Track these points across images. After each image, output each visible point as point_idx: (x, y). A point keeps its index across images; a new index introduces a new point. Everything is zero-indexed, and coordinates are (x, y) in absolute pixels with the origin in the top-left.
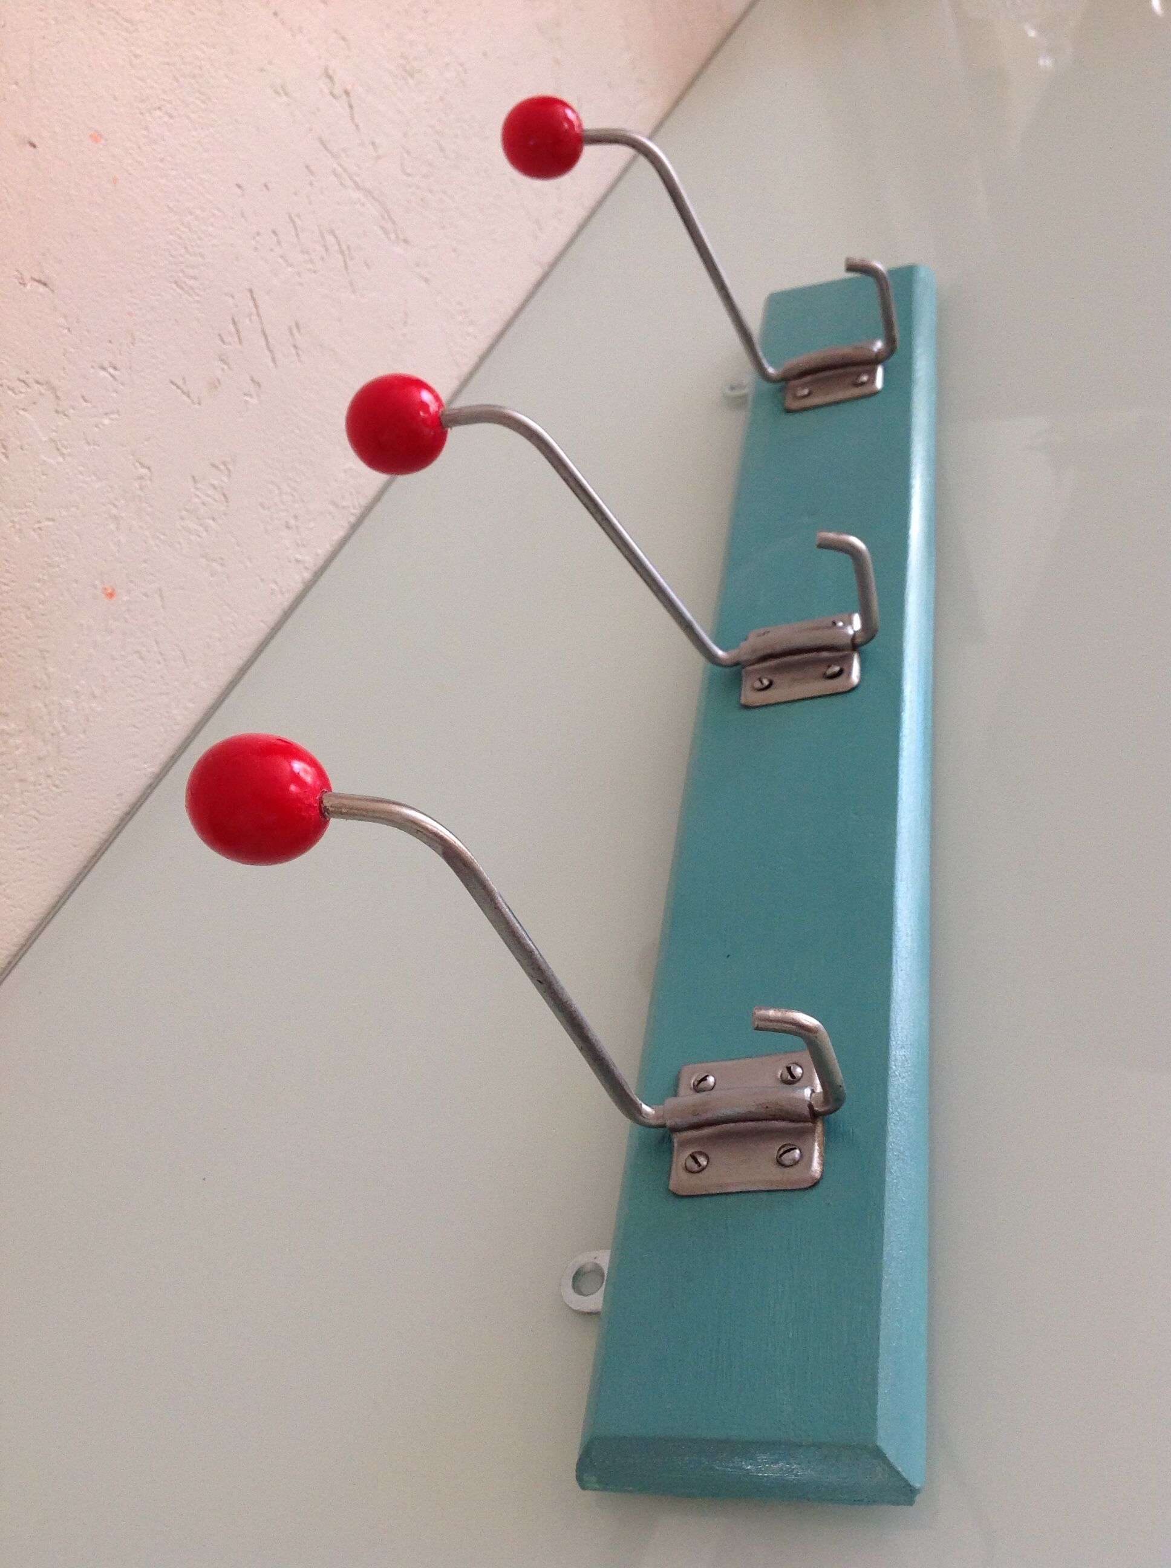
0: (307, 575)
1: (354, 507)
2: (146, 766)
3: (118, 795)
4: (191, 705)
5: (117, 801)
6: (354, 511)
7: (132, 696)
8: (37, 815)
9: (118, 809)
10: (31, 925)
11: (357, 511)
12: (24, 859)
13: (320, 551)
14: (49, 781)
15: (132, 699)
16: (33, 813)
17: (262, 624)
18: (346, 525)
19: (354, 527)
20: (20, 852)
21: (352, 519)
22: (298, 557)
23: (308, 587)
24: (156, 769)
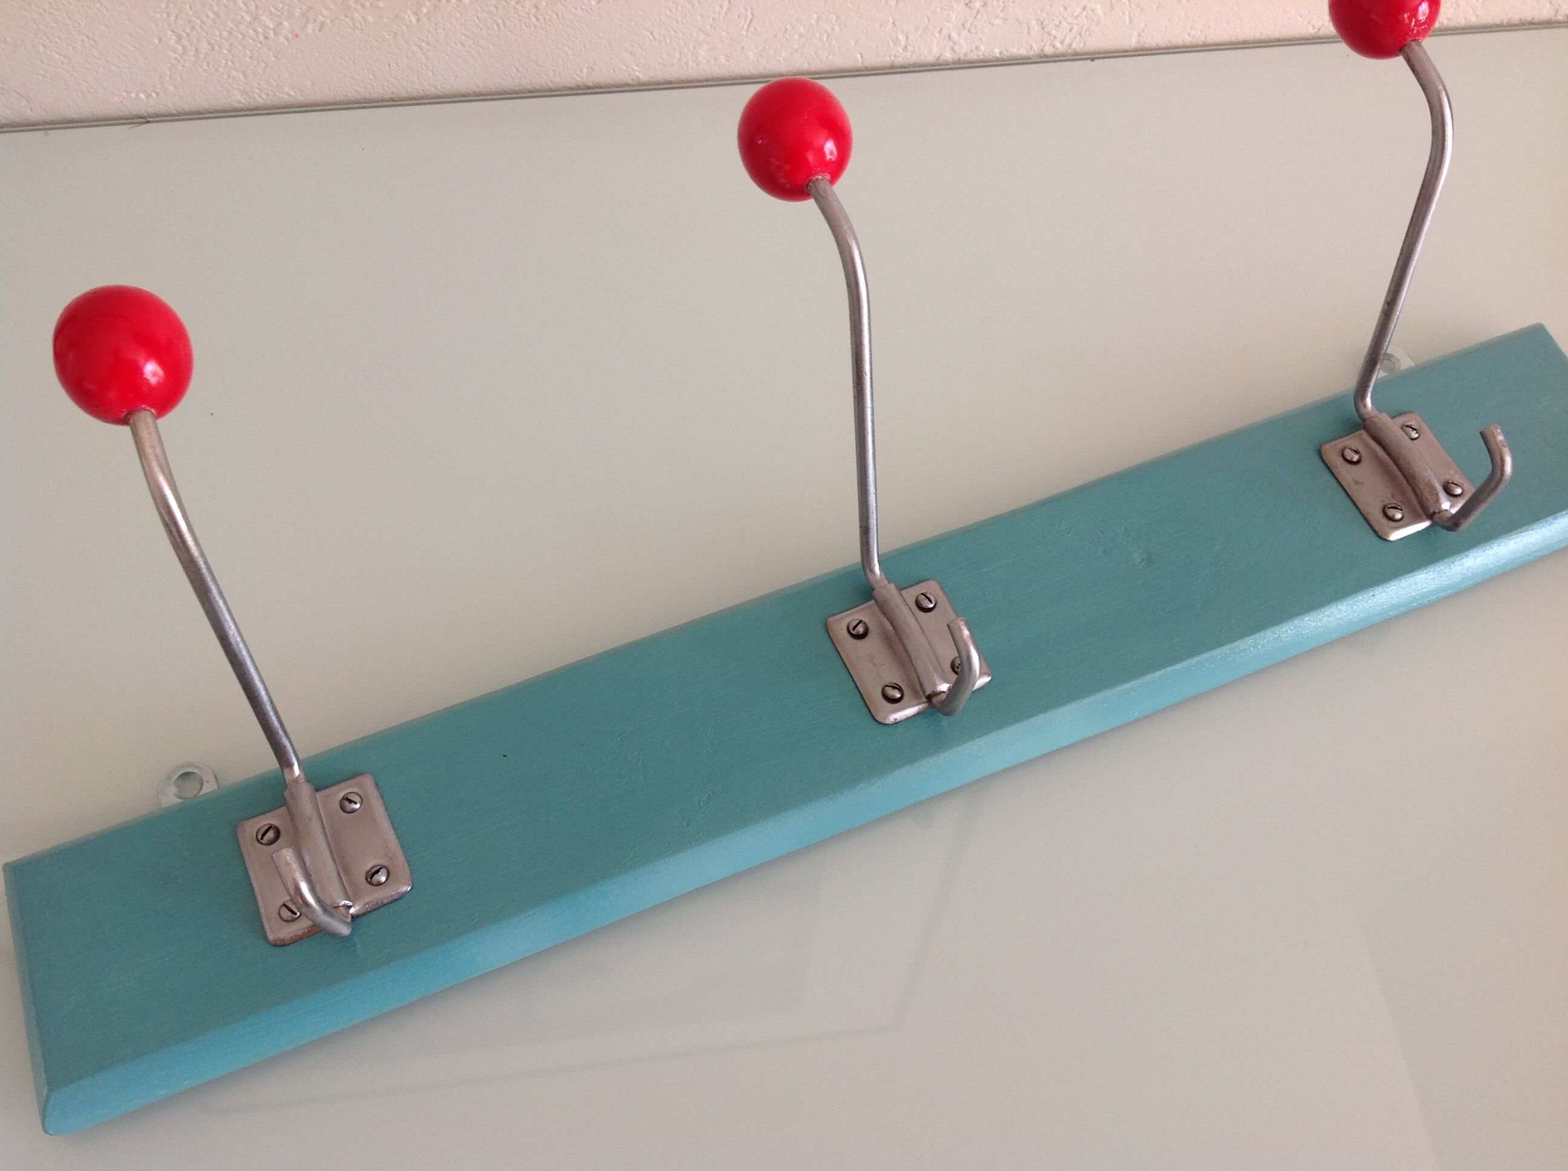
0: (948, 56)
1: (1062, 43)
2: (636, 68)
3: (592, 68)
4: (723, 59)
5: (585, 70)
6: (1058, 45)
7: (671, 11)
8: (501, 26)
9: (582, 76)
10: (431, 90)
11: (1060, 48)
12: (463, 45)
13: (983, 48)
14: (534, 11)
15: (668, 12)
16: (500, 22)
17: (859, 56)
18: (1036, 49)
19: (1044, 59)
20: (463, 37)
21: (1049, 50)
22: (955, 36)
23: (938, 66)
24: (643, 77)
